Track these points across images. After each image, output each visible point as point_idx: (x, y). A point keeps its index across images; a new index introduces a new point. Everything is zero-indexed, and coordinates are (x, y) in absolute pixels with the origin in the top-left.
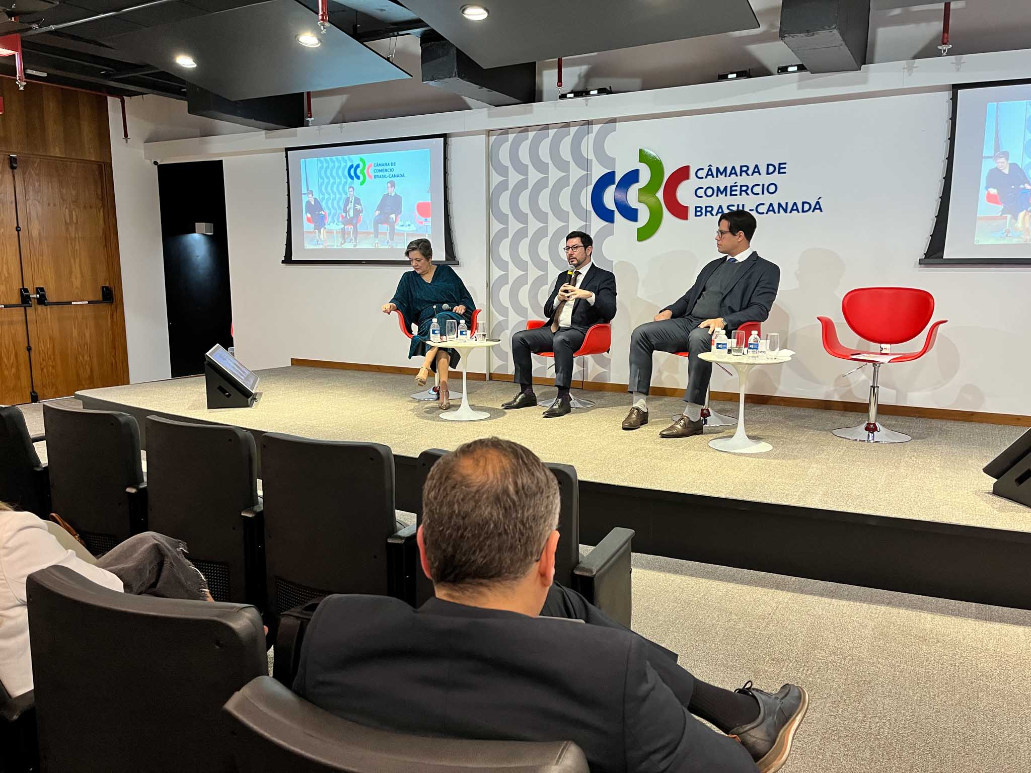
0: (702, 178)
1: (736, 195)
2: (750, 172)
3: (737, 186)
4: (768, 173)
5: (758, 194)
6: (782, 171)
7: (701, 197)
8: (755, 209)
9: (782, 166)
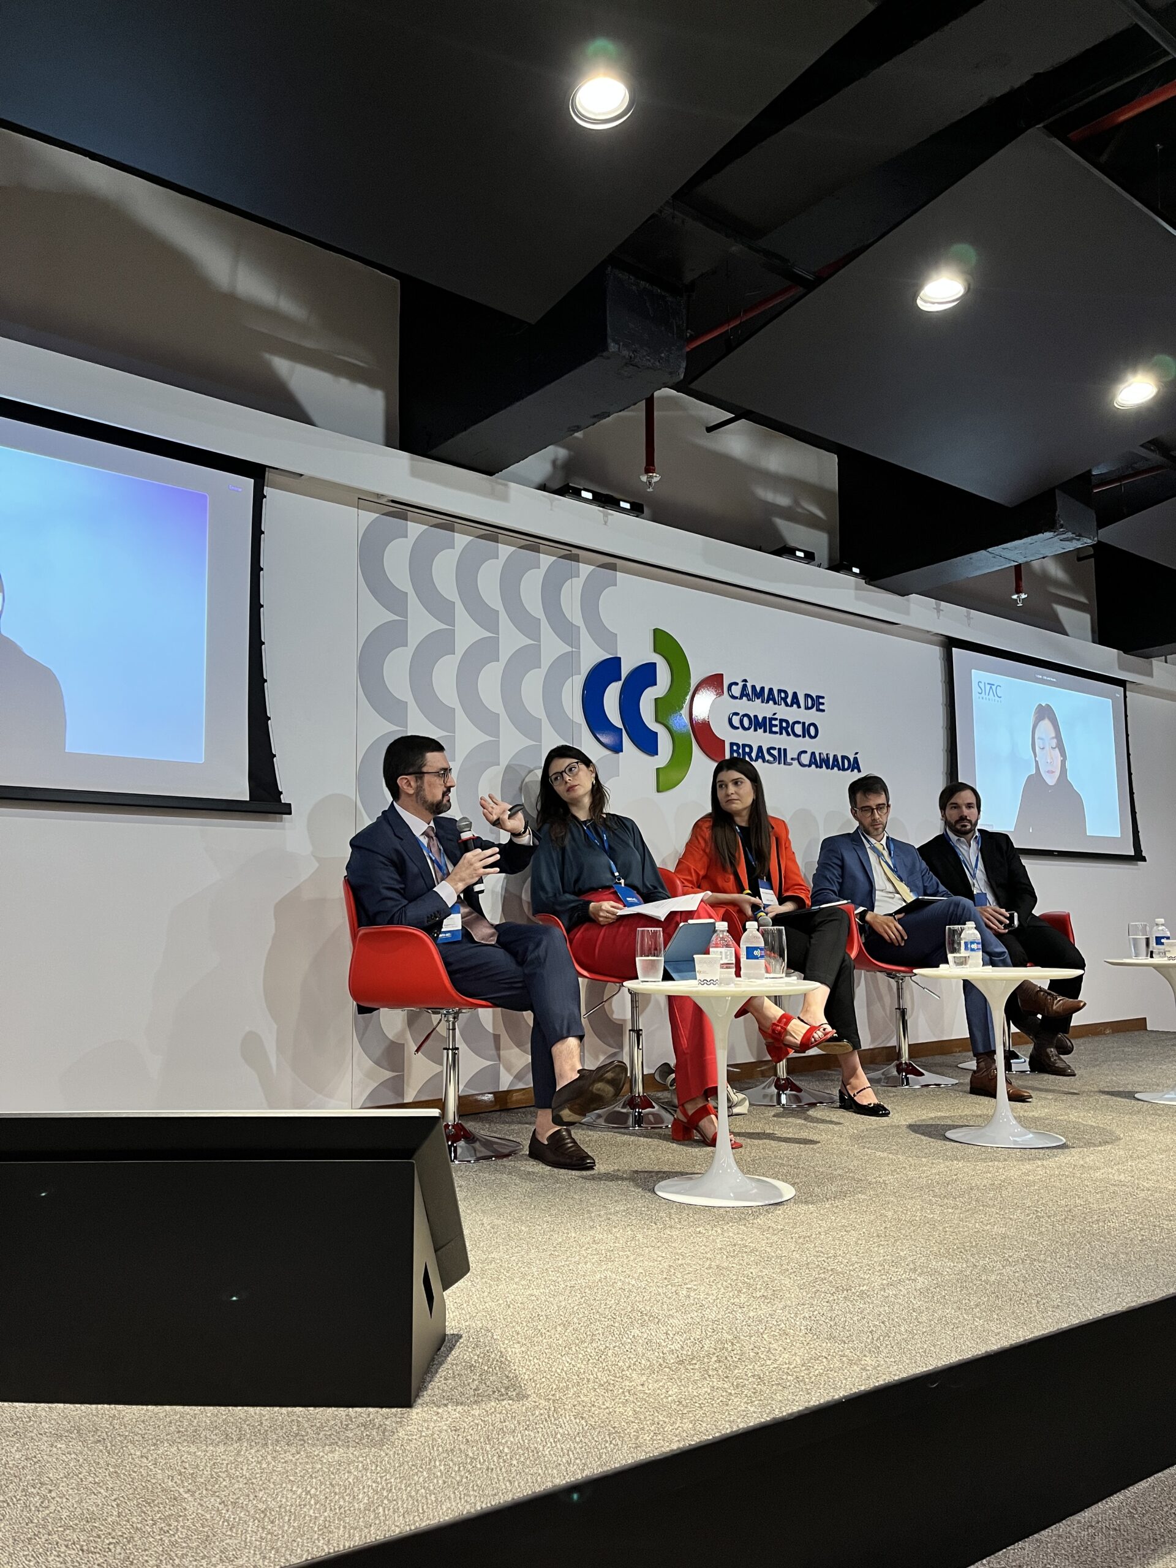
0: (736, 698)
1: (776, 733)
2: (789, 700)
3: (776, 719)
4: (807, 708)
5: (800, 736)
6: (821, 707)
7: (738, 728)
8: (796, 756)
9: (821, 700)
